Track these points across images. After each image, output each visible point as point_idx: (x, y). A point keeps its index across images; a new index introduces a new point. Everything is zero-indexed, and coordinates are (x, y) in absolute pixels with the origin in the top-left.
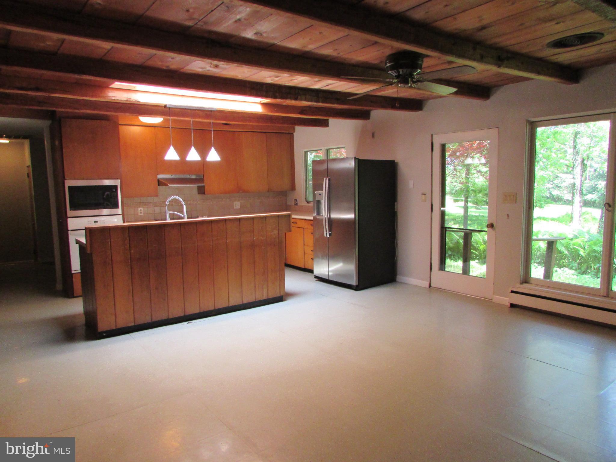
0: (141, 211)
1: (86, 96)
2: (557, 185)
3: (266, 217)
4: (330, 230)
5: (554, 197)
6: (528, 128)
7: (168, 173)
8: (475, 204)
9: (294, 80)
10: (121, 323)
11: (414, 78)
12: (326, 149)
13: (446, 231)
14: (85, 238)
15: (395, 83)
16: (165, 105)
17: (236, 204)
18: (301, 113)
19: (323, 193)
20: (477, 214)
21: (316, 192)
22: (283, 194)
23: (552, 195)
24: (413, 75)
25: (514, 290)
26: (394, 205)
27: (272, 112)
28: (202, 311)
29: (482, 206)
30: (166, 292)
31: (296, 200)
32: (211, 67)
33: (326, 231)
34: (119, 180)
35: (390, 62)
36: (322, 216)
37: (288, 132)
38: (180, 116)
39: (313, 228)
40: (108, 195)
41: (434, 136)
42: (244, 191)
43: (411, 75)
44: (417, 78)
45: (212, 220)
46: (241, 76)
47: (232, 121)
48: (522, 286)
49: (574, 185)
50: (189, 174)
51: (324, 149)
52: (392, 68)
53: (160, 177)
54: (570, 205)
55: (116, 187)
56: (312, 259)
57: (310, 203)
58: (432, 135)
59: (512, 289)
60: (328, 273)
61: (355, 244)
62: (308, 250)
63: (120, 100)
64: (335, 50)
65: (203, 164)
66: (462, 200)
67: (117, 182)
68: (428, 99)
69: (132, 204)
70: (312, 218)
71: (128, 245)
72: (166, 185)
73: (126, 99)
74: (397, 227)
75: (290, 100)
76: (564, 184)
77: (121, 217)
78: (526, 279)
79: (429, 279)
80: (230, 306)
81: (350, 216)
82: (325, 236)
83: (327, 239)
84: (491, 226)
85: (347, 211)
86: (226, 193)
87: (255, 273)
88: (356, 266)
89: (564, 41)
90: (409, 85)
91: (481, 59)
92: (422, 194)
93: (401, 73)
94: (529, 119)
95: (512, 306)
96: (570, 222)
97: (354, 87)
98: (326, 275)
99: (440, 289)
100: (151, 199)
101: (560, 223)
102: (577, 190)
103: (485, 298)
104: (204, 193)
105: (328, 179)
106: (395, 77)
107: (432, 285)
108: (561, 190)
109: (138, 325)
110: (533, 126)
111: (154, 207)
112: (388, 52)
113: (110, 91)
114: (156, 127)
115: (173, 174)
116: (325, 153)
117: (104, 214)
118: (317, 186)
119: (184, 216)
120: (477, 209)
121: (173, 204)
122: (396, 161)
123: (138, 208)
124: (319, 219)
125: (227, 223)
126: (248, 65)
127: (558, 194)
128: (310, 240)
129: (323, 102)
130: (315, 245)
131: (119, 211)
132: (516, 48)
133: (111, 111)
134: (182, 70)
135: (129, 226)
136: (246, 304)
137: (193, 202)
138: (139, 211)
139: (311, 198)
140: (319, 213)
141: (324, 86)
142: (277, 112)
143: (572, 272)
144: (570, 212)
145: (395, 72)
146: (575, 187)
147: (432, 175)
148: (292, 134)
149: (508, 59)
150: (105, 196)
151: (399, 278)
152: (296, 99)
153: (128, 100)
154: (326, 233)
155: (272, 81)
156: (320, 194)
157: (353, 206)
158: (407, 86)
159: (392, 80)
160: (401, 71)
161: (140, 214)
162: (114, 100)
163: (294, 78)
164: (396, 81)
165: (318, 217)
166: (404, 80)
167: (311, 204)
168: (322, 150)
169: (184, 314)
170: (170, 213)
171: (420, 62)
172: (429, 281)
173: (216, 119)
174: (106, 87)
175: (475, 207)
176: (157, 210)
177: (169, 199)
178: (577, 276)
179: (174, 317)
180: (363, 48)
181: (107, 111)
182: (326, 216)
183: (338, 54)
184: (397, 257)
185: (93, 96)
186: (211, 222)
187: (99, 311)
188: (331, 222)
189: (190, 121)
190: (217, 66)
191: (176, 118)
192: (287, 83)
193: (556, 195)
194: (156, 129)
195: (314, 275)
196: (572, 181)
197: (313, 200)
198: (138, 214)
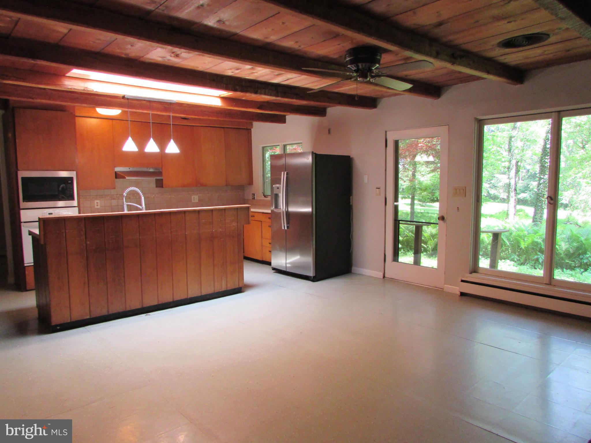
0: (98, 203)
1: (41, 84)
2: (493, 184)
3: (225, 209)
4: (288, 223)
5: (491, 196)
6: (476, 125)
7: (125, 166)
8: (420, 201)
9: (254, 73)
10: (77, 316)
11: (373, 72)
12: (283, 145)
13: (399, 223)
14: (38, 229)
15: (354, 77)
16: (123, 96)
17: (194, 198)
18: (260, 108)
19: (280, 187)
20: (422, 211)
21: (274, 186)
22: (241, 188)
23: (489, 194)
24: (372, 69)
25: (463, 279)
26: (349, 199)
27: (232, 106)
28: (160, 303)
29: (427, 204)
30: (123, 284)
31: (254, 195)
32: (171, 56)
33: (284, 224)
34: (75, 172)
35: (349, 57)
36: (280, 209)
37: (246, 128)
38: (138, 109)
39: (270, 221)
40: (63, 188)
41: (388, 133)
42: (202, 185)
43: (370, 70)
44: (376, 72)
45: (171, 212)
46: (202, 67)
47: (191, 115)
48: (471, 275)
49: (509, 185)
50: (147, 167)
51: (281, 144)
52: (352, 62)
53: (118, 169)
54: (506, 203)
55: (71, 179)
56: (270, 251)
57: (267, 197)
58: (386, 132)
59: (461, 278)
60: (285, 265)
61: (312, 236)
62: (266, 243)
63: (76, 89)
64: (297, 42)
65: (162, 156)
66: (409, 197)
67: (72, 174)
68: (383, 97)
69: (88, 196)
70: (269, 211)
71: (84, 237)
72: (124, 178)
73: (83, 89)
74: (352, 221)
75: (249, 93)
76: (501, 184)
77: (77, 209)
78: (475, 269)
79: (383, 270)
80: (188, 298)
81: (308, 210)
82: (283, 228)
83: (285, 232)
84: (442, 218)
85: (304, 204)
86: (184, 186)
87: (214, 265)
88: (313, 259)
89: (513, 41)
90: (368, 79)
91: (437, 55)
92: (377, 188)
93: (360, 67)
94: (478, 117)
95: (462, 294)
96: (506, 219)
97: (312, 83)
98: (283, 267)
99: (394, 280)
100: (107, 192)
101: (497, 219)
102: (512, 189)
103: (436, 288)
104: (162, 187)
105: (285, 173)
106: (354, 72)
107: (386, 276)
108: (498, 189)
109: (93, 318)
110: (481, 124)
111: (111, 199)
112: (348, 46)
113: (66, 79)
114: (114, 119)
115: (131, 167)
116: (282, 148)
117: (59, 206)
118: (275, 180)
119: (142, 207)
120: (422, 206)
121: (130, 197)
122: (351, 157)
123: (94, 200)
124: (276, 212)
125: (186, 215)
126: (210, 54)
127: (494, 194)
128: (268, 233)
129: (282, 97)
130: (273, 238)
131: (75, 203)
132: (468, 47)
133: (66, 102)
134: (142, 59)
135: (85, 217)
136: (206, 295)
137: (151, 196)
138: (96, 204)
139: (268, 192)
140: (277, 207)
141: (283, 81)
142: (235, 106)
143: (512, 263)
144: (506, 209)
145: (355, 66)
146: (510, 186)
147: (386, 170)
148: (251, 129)
149: (461, 57)
150: (60, 189)
151: (354, 269)
152: (256, 93)
153: (86, 89)
154: (284, 226)
155: (233, 74)
156: (278, 188)
157: (311, 199)
158: (365, 80)
159: (351, 74)
160: (360, 65)
161: (96, 207)
162: (71, 89)
163: (254, 71)
164: (355, 74)
165: (276, 210)
166: (364, 74)
167: (269, 198)
168: (279, 145)
169: (142, 306)
170: (127, 205)
171: (379, 58)
172: (383, 272)
173: (175, 112)
174: (62, 75)
175: (420, 204)
176: (114, 202)
177: (127, 190)
178: (516, 267)
179: (131, 309)
180: (324, 41)
181: (63, 101)
182: (284, 210)
183: (300, 46)
184: (352, 249)
185: (48, 84)
186: (170, 213)
187: (53, 304)
188: (289, 215)
189: (150, 114)
190: (177, 56)
191: (135, 110)
192: (247, 76)
193: (493, 194)
194: (114, 121)
195: (272, 267)
196: (507, 181)
197: (271, 194)
198: (94, 207)
